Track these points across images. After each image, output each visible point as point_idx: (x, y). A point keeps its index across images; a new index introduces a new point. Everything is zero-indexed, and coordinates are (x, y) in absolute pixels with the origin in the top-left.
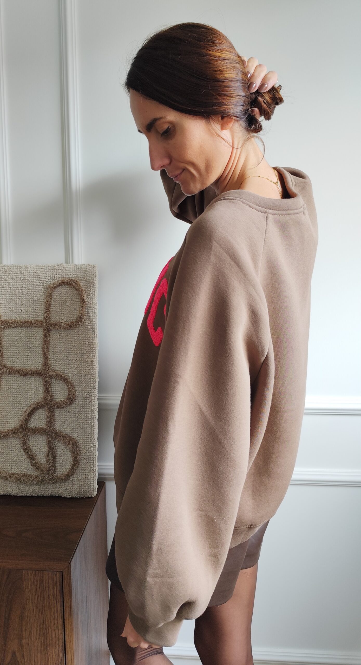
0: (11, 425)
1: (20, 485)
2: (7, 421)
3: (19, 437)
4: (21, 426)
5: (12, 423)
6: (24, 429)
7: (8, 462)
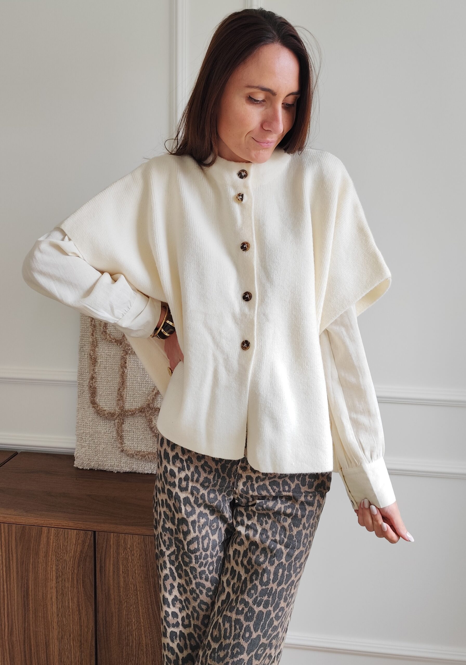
0: (138, 404)
1: (145, 462)
2: (134, 400)
3: (146, 416)
4: (149, 405)
5: (139, 403)
6: (151, 408)
7: (134, 441)
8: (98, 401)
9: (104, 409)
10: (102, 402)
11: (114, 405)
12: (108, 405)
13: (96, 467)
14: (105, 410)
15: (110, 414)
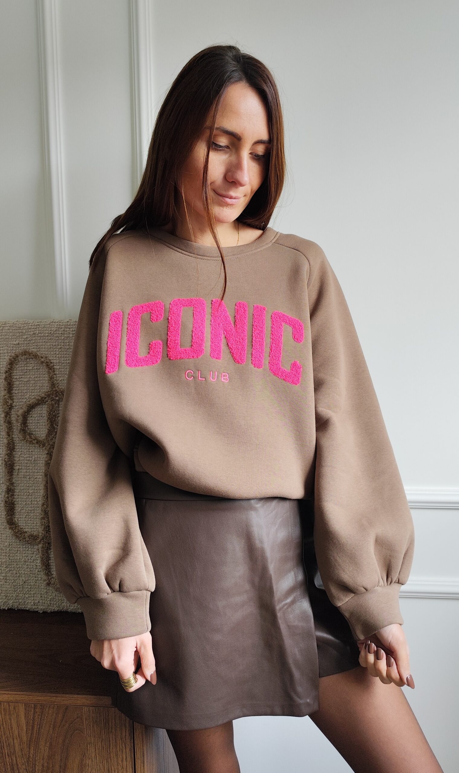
8: (17, 521)
9: (25, 530)
10: (22, 522)
11: (38, 525)
12: (30, 525)
13: (16, 606)
14: (26, 532)
15: (32, 536)
